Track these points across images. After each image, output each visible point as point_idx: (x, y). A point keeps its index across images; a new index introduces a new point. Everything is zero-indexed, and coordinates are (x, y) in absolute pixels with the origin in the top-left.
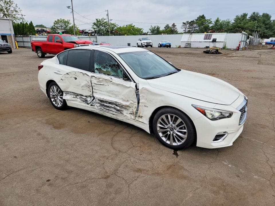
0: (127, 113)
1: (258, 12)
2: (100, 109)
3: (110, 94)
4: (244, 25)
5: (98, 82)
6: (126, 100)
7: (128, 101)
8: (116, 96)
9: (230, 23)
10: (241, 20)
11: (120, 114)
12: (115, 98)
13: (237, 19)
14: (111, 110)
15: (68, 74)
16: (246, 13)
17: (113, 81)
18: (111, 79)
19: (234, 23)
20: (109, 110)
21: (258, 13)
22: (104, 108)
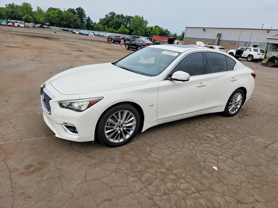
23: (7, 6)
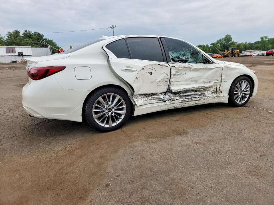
0: (209, 94)
1: (29, 30)
2: (182, 101)
3: (188, 82)
4: (20, 42)
5: (177, 72)
6: (208, 82)
7: (210, 82)
8: (196, 81)
9: (4, 38)
10: (16, 37)
11: (202, 97)
12: (195, 84)
13: (10, 35)
14: (193, 98)
15: (143, 69)
16: (18, 31)
17: (194, 67)
18: (191, 65)
19: (8, 39)
20: (191, 98)
21: (30, 32)
22: (185, 98)
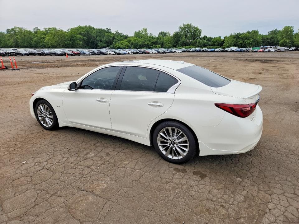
23: (270, 33)
